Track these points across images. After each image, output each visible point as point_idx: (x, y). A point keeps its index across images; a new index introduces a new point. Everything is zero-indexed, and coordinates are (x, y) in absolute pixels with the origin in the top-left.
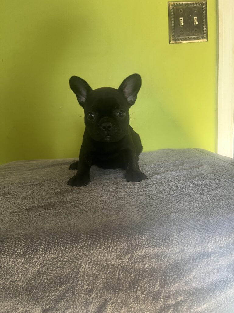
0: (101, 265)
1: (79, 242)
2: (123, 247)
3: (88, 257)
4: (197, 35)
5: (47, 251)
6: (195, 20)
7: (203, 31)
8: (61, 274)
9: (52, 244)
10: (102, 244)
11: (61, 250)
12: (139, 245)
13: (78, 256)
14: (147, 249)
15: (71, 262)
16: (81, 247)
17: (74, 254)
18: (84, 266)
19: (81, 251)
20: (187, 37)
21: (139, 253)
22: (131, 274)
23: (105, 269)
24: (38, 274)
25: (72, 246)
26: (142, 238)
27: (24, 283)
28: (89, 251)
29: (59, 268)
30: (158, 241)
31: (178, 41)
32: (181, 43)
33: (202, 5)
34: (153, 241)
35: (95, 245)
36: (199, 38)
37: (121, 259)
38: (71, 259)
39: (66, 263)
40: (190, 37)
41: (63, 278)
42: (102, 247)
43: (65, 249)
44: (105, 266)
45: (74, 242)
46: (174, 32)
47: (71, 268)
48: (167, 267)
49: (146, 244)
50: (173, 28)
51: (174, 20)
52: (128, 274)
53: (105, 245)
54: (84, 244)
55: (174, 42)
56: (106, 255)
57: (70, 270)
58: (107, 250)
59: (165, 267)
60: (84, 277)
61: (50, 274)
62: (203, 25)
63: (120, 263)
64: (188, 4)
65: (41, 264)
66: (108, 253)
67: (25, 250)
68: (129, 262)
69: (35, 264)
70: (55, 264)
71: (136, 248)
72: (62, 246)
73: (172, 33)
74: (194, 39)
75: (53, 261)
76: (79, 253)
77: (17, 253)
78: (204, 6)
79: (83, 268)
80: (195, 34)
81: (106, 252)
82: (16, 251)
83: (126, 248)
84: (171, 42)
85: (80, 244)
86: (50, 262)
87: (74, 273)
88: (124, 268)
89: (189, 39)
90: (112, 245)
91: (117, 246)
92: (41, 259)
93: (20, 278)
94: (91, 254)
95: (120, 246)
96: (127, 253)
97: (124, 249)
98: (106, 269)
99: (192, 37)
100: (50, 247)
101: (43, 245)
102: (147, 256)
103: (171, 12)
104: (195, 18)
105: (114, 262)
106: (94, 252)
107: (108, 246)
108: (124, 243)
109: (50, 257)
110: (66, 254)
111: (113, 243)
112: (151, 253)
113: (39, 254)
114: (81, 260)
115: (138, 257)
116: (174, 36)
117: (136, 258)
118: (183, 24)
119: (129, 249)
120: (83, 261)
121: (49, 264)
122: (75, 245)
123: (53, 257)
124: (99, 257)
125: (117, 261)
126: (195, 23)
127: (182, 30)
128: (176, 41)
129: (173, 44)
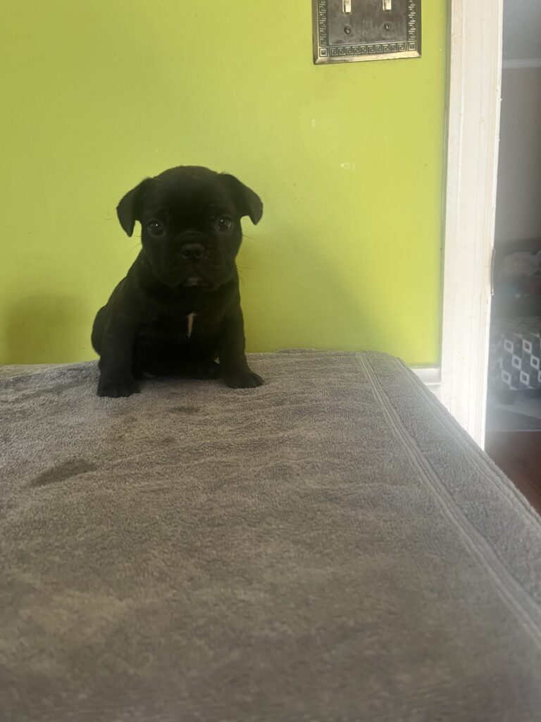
4: (389, 40)
7: (408, 28)
20: (363, 45)
31: (339, 56)
36: (397, 49)
40: (370, 45)
46: (327, 32)
50: (323, 20)
55: (326, 59)
62: (409, 12)
73: (321, 34)
74: (382, 50)
80: (383, 36)
84: (320, 59)
89: (368, 51)
99: (377, 44)
116: (325, 41)
118: (348, 9)
126: (385, 6)
127: (347, 25)
128: (331, 56)
129: (323, 66)
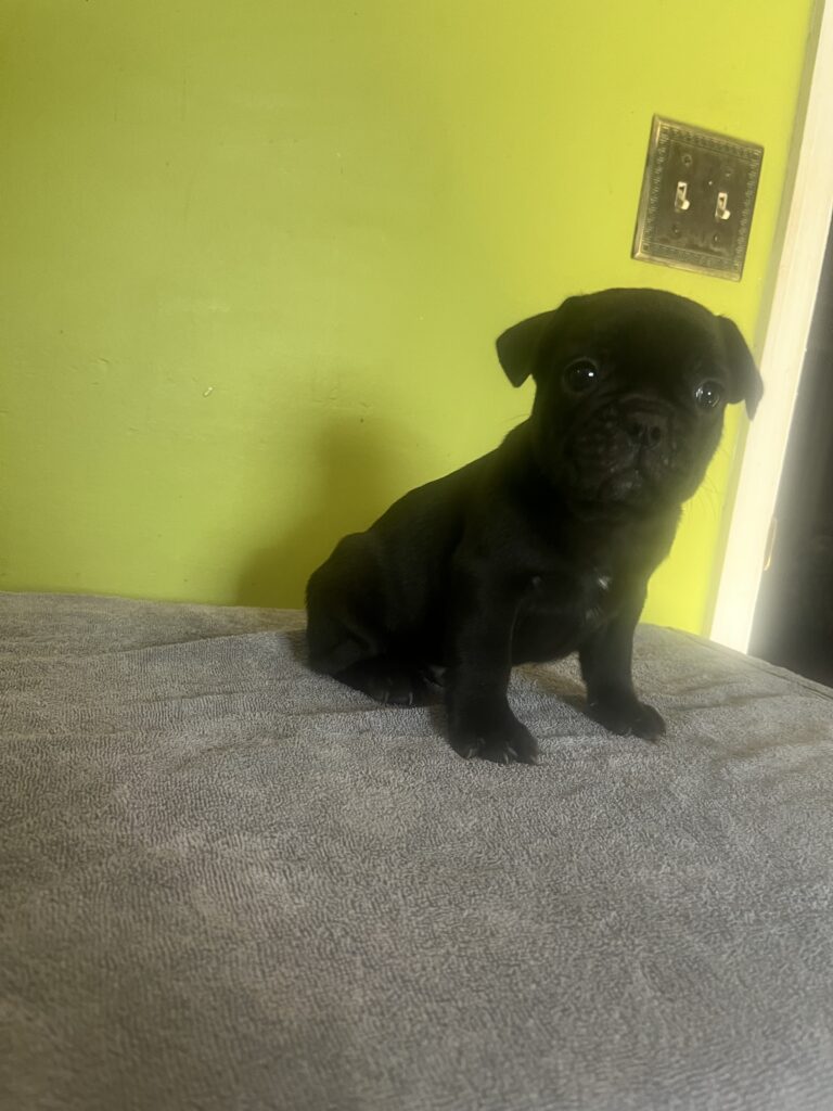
4: (715, 254)
6: (722, 203)
7: (737, 245)
20: (688, 251)
32: (666, 265)
33: (750, 160)
36: (720, 266)
40: (696, 253)
46: (653, 224)
51: (661, 184)
55: (646, 256)
64: (711, 143)
73: (647, 225)
74: (705, 263)
78: (754, 163)
80: (712, 247)
84: (638, 254)
99: (704, 255)
103: (657, 156)
104: (721, 195)
116: (650, 235)
118: (686, 205)
126: (721, 212)
127: (678, 223)
128: (653, 255)
129: (642, 262)
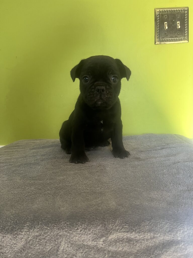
0: (78, 245)
1: (59, 222)
2: (99, 230)
3: (67, 237)
4: (179, 37)
5: (31, 229)
6: (178, 24)
8: (43, 250)
9: (37, 222)
10: (80, 226)
11: (43, 229)
12: (113, 229)
13: (58, 236)
14: (120, 234)
15: (52, 240)
16: (61, 227)
17: (55, 233)
18: (63, 245)
19: (61, 231)
20: (171, 39)
21: (112, 237)
22: (105, 255)
23: (81, 249)
24: (23, 249)
25: (53, 225)
26: (116, 222)
27: (12, 255)
28: (68, 231)
29: (41, 244)
30: (130, 227)
31: (163, 42)
32: (165, 44)
33: (184, 11)
34: (126, 226)
35: (73, 226)
36: (181, 40)
37: (96, 241)
38: (52, 238)
39: (47, 241)
40: (173, 39)
41: (44, 254)
42: (79, 229)
43: (47, 228)
44: (82, 246)
45: (55, 222)
46: (159, 35)
47: (52, 246)
48: (138, 251)
49: (119, 229)
50: (158, 31)
51: (159, 24)
52: (102, 255)
53: (83, 227)
54: (64, 225)
55: (159, 43)
56: (83, 236)
57: (51, 247)
58: (84, 232)
59: (136, 251)
60: (63, 255)
61: (34, 249)
62: (185, 29)
63: (96, 244)
64: (172, 11)
65: (26, 240)
66: (84, 235)
67: (13, 226)
68: (104, 245)
69: (21, 240)
70: (38, 241)
71: (110, 232)
72: (45, 225)
73: (157, 35)
74: (176, 40)
75: (36, 238)
76: (59, 233)
77: (7, 229)
78: (186, 12)
79: (62, 247)
81: (83, 234)
82: (6, 227)
83: (101, 231)
84: (157, 43)
85: (60, 224)
86: (33, 239)
87: (54, 250)
88: (99, 249)
89: (172, 41)
90: (89, 227)
91: (93, 228)
92: (26, 236)
93: (9, 251)
94: (70, 234)
95: (96, 229)
96: (102, 236)
97: (100, 232)
98: (83, 249)
99: (175, 38)
100: (34, 225)
101: (29, 223)
102: (120, 240)
103: (157, 18)
104: (178, 22)
105: (90, 243)
106: (72, 233)
107: (85, 227)
108: (99, 226)
109: (34, 234)
110: (47, 233)
111: (89, 225)
112: (124, 238)
113: (24, 231)
114: (60, 239)
115: (112, 241)
116: (159, 38)
117: (110, 242)
118: (167, 28)
119: (103, 233)
120: (62, 240)
121: (33, 241)
122: (56, 225)
123: (36, 235)
124: (77, 238)
125: (93, 243)
126: (178, 27)
127: (166, 33)
129: (158, 45)
